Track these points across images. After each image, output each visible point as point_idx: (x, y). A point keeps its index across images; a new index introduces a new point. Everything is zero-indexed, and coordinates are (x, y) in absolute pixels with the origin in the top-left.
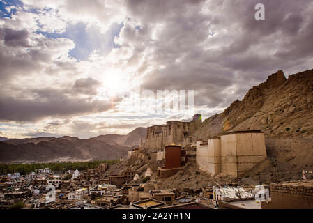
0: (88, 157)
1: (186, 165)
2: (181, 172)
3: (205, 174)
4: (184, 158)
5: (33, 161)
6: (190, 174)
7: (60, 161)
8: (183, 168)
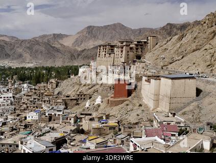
2: (127, 102)
3: (146, 106)
6: (134, 105)
8: (130, 98)
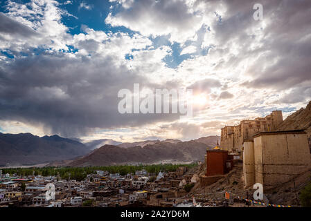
0: (190, 160)
1: (231, 172)
2: (221, 180)
4: (229, 164)
5: (140, 163)
6: (228, 184)
7: (163, 163)
8: (226, 175)
